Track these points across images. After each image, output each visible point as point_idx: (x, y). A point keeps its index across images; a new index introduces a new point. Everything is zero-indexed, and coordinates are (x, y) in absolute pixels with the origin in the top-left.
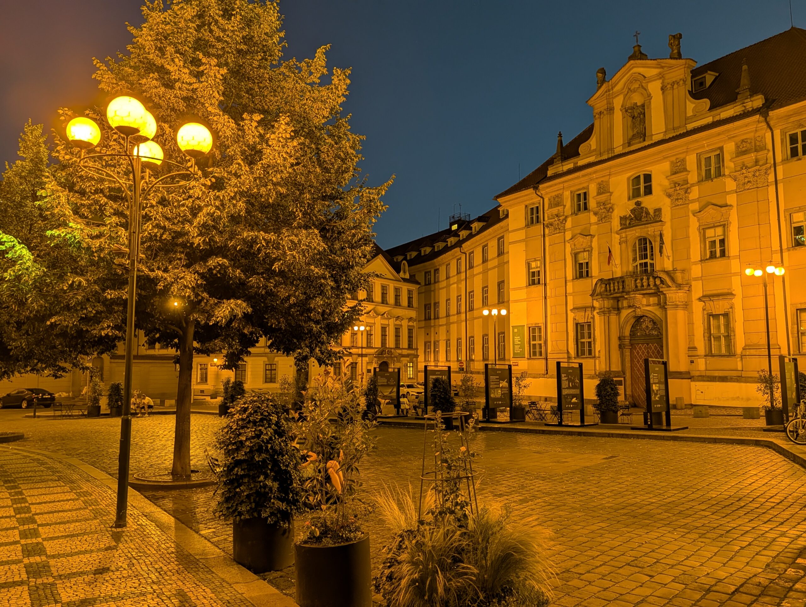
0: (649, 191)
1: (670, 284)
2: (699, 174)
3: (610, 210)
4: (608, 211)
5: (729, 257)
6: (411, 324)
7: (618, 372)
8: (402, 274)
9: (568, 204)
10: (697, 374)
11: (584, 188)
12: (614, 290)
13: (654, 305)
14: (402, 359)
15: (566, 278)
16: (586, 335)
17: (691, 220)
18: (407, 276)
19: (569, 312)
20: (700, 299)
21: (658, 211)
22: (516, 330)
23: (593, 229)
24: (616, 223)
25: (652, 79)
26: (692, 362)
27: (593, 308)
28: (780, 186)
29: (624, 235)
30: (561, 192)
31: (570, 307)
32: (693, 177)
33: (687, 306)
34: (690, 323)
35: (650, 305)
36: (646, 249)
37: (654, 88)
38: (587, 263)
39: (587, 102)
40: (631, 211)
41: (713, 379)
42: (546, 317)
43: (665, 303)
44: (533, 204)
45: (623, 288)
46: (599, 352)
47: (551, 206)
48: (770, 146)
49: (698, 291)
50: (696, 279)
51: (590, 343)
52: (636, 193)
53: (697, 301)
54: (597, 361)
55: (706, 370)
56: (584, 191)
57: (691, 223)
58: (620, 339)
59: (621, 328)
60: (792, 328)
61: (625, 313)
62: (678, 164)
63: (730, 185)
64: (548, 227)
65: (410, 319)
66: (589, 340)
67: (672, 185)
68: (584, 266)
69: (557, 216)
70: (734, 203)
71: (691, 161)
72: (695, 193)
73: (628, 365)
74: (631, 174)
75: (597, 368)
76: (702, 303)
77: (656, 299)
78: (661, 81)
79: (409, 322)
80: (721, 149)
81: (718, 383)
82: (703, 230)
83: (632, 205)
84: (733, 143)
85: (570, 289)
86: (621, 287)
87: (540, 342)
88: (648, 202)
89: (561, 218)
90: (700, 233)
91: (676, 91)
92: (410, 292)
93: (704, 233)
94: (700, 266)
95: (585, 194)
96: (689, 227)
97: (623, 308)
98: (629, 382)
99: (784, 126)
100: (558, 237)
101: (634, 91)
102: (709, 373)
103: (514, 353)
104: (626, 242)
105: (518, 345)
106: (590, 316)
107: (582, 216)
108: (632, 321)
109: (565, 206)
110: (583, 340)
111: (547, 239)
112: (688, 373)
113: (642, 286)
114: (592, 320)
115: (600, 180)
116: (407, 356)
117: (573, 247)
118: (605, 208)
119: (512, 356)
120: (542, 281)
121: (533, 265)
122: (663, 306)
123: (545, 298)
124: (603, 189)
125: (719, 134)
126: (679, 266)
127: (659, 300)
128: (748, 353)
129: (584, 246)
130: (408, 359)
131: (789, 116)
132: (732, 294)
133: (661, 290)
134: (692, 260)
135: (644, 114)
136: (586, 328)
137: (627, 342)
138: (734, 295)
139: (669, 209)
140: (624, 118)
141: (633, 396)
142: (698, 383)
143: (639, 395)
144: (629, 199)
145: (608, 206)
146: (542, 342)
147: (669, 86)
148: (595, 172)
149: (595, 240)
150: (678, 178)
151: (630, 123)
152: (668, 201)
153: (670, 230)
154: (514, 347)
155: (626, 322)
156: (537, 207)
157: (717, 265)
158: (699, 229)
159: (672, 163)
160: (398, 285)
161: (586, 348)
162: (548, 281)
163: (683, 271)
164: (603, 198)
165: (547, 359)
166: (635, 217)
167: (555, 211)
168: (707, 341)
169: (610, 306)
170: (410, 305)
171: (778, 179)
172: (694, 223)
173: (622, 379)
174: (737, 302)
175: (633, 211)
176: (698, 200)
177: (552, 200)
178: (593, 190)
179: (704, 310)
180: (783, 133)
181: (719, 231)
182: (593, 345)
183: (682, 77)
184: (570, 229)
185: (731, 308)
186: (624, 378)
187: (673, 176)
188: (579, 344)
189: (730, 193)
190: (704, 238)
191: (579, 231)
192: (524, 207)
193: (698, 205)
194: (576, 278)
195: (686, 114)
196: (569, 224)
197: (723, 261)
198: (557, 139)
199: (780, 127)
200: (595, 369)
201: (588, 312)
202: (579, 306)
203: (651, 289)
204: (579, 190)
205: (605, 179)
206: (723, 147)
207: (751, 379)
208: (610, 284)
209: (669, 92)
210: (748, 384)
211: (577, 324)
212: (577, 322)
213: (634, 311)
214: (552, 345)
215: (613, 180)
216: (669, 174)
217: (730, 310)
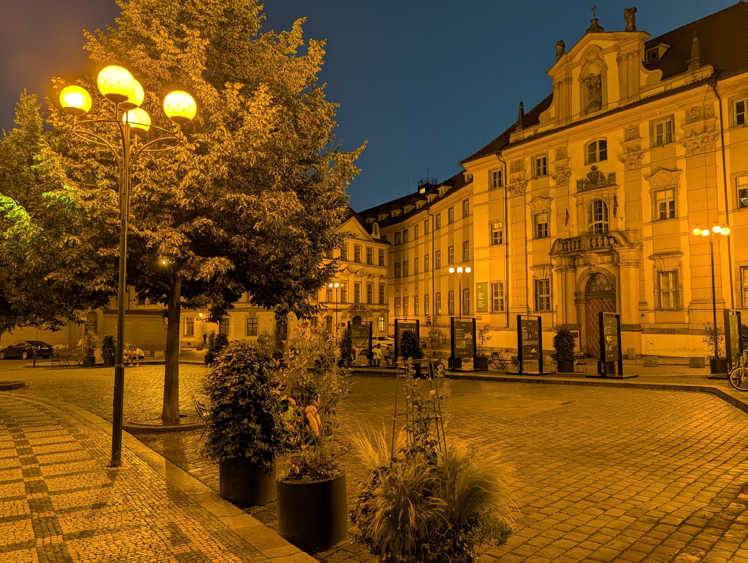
0: (604, 156)
1: (623, 243)
2: (651, 141)
3: (568, 174)
4: (566, 175)
5: (678, 218)
6: (382, 281)
7: (574, 325)
8: (373, 235)
9: (529, 169)
10: (647, 326)
11: (543, 154)
12: (571, 249)
13: (608, 263)
14: (374, 313)
15: (526, 238)
16: (545, 291)
17: (643, 183)
18: (378, 237)
19: (529, 270)
20: (650, 258)
21: (613, 175)
22: (479, 287)
23: (552, 193)
24: (573, 187)
25: (608, 51)
26: (643, 316)
27: (551, 266)
28: (727, 152)
29: (580, 198)
30: (521, 157)
31: (530, 265)
32: (645, 144)
33: (638, 264)
34: (642, 279)
35: (604, 263)
36: (601, 211)
37: (610, 59)
38: (546, 224)
39: (547, 73)
40: (588, 175)
41: (662, 331)
42: (507, 274)
43: (619, 261)
44: (496, 169)
45: (579, 247)
46: (557, 306)
47: (512, 171)
48: (718, 114)
49: (649, 249)
50: (647, 239)
51: (548, 298)
52: (592, 159)
53: (648, 260)
54: (555, 315)
55: (656, 323)
56: (544, 157)
57: (643, 186)
58: (576, 294)
59: (577, 285)
60: (736, 284)
61: (581, 270)
62: (632, 131)
63: (681, 150)
64: (509, 190)
65: (381, 277)
66: (547, 296)
67: (626, 151)
68: (543, 227)
69: (518, 180)
70: (684, 168)
71: (644, 128)
72: (647, 158)
73: (583, 318)
74: (588, 140)
75: (555, 321)
76: (653, 262)
77: (610, 257)
78: (616, 52)
79: (380, 279)
80: (672, 116)
81: (666, 335)
82: (654, 193)
83: (588, 169)
84: (684, 112)
85: (530, 248)
86: (577, 246)
87: (502, 298)
88: (604, 167)
89: (522, 182)
90: (651, 195)
91: (630, 62)
92: (381, 251)
93: (655, 196)
94: (651, 227)
95: (544, 159)
96: (641, 190)
97: (579, 266)
98: (584, 334)
99: (731, 95)
100: (519, 200)
101: (592, 62)
102: (658, 326)
103: (478, 308)
104: (582, 204)
105: (481, 300)
106: (549, 273)
107: (542, 180)
108: (588, 278)
109: (525, 171)
110: (541, 296)
111: (509, 201)
112: (639, 326)
113: (597, 245)
114: (550, 277)
115: (558, 147)
116: (379, 311)
117: (533, 209)
118: (563, 173)
119: (475, 310)
120: (504, 241)
121: (496, 226)
122: (616, 264)
123: (507, 257)
124: (561, 155)
125: (670, 103)
126: (632, 227)
127: (613, 258)
128: (694, 308)
129: (543, 208)
130: (380, 314)
131: (736, 86)
132: (680, 253)
133: (614, 249)
134: (644, 221)
135: (600, 84)
136: (544, 284)
137: (582, 297)
138: (682, 254)
139: (623, 173)
140: (581, 87)
141: (587, 347)
142: (648, 336)
143: (593, 346)
144: (585, 164)
145: (566, 171)
146: (504, 298)
147: (624, 58)
148: (553, 139)
149: (553, 202)
150: (631, 144)
151: (587, 92)
152: (621, 166)
153: (624, 193)
154: (477, 302)
155: (582, 278)
156: (500, 172)
157: (667, 226)
158: (650, 192)
159: (626, 130)
160: (370, 245)
161: (545, 303)
162: (509, 241)
163: (635, 231)
164: (561, 163)
165: (508, 313)
166: (591, 181)
167: (516, 175)
168: (656, 296)
169: (567, 264)
170: (381, 264)
171: (725, 145)
172: (646, 187)
173: (578, 331)
174: (685, 260)
175: (589, 175)
176: (649, 165)
177: (514, 165)
178: (552, 156)
179: (654, 267)
180: (730, 102)
181: (670, 193)
182: (551, 301)
183: (636, 48)
184: (530, 193)
185: (680, 265)
186: (580, 330)
187: (627, 143)
188: (538, 299)
189: (680, 158)
190: (655, 200)
191: (538, 195)
192: (487, 172)
193: (649, 170)
194: (536, 238)
195: (639, 84)
196: (529, 188)
197: (672, 222)
198: (519, 108)
199: (728, 96)
200: (553, 323)
201: (547, 270)
202: (539, 264)
203: (605, 248)
204: (539, 156)
205: (563, 145)
206: (674, 115)
207: (697, 332)
208: (567, 244)
209: (624, 63)
210: (694, 336)
211: (536, 281)
212: (536, 279)
213: (589, 269)
214: (513, 300)
215: (571, 146)
216: (623, 140)
217: (679, 267)
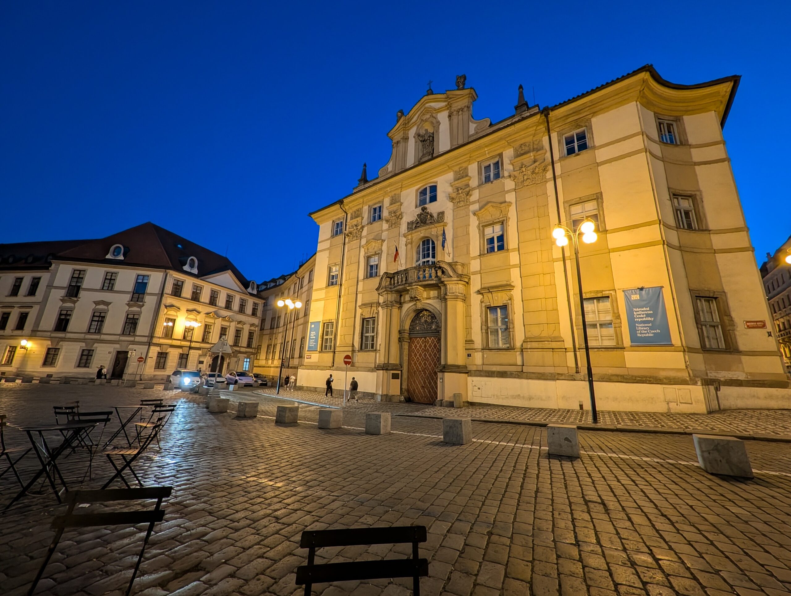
0: (434, 199)
1: (451, 274)
2: (480, 179)
3: (399, 217)
4: (398, 218)
5: (508, 250)
6: (252, 328)
7: (396, 365)
8: (249, 290)
9: (366, 215)
10: (474, 368)
11: (379, 202)
12: (398, 282)
13: (434, 298)
14: (239, 355)
15: (358, 278)
16: (370, 329)
17: (471, 220)
18: (255, 292)
19: (358, 308)
20: (479, 292)
21: (441, 214)
22: (313, 326)
23: (384, 235)
24: (404, 228)
25: (439, 110)
26: (469, 355)
27: (378, 304)
28: (559, 181)
29: (410, 237)
30: (360, 206)
31: (359, 303)
32: (474, 182)
33: (465, 299)
34: (468, 315)
35: (429, 298)
36: (428, 250)
37: (443, 117)
38: (377, 265)
39: (387, 134)
40: (418, 215)
41: (490, 374)
42: (338, 313)
43: (446, 294)
44: (339, 219)
45: (406, 280)
46: (380, 345)
47: (352, 218)
48: (547, 147)
49: (476, 284)
50: (475, 273)
51: (373, 337)
52: (423, 202)
53: (475, 294)
54: (378, 354)
55: (483, 364)
56: (379, 205)
57: (471, 222)
58: (400, 332)
59: (402, 322)
60: (576, 319)
61: (406, 307)
62: (461, 172)
63: (509, 184)
64: (348, 236)
65: (252, 325)
66: (373, 334)
67: (455, 190)
68: (374, 268)
69: (356, 226)
70: (514, 201)
71: (473, 169)
72: (475, 195)
73: (406, 358)
74: (419, 186)
75: (377, 362)
76: (480, 296)
77: (436, 292)
78: (448, 111)
79: (251, 326)
80: (501, 155)
81: (496, 379)
82: (482, 227)
83: (419, 211)
84: (512, 149)
85: (360, 288)
86: (404, 279)
87: (331, 337)
88: (433, 208)
89: (359, 227)
90: (479, 229)
91: (460, 117)
92: (255, 304)
93: (483, 230)
94: (479, 260)
95: (380, 207)
96: (469, 225)
97: (405, 302)
98: (405, 376)
99: (561, 128)
100: (355, 243)
101: (426, 121)
102: (486, 368)
103: (309, 347)
104: (411, 243)
105: (313, 339)
106: (375, 311)
107: (376, 224)
108: (412, 315)
109: (363, 218)
110: (367, 335)
111: (346, 246)
112: (465, 367)
113: (425, 277)
114: (376, 315)
115: (393, 193)
116: (245, 353)
117: (366, 251)
118: (396, 216)
119: (307, 349)
120: (339, 283)
121: (334, 269)
122: (443, 299)
123: (340, 297)
124: (395, 200)
125: (501, 139)
126: (460, 260)
127: (439, 294)
128: (529, 346)
129: (376, 249)
130: (246, 355)
131: (567, 116)
132: (510, 285)
133: (442, 279)
134: (471, 256)
135: (433, 137)
136: (371, 322)
137: (406, 335)
138: (514, 287)
139: (451, 212)
140: (416, 142)
141: (408, 391)
142: (475, 379)
143: (414, 390)
144: (416, 207)
145: (398, 214)
146: (333, 337)
147: (455, 113)
148: (389, 186)
149: (385, 244)
150: (461, 183)
151: (421, 147)
152: (450, 205)
153: (452, 230)
154: (309, 341)
155: (407, 315)
156: (342, 222)
157: (497, 258)
158: (478, 227)
159: (455, 172)
160: (244, 297)
161: (370, 342)
162: (343, 282)
163: (463, 265)
164: (394, 207)
165: (334, 352)
166: (421, 220)
167: (354, 222)
168: (484, 334)
169: (393, 299)
170: (254, 314)
171: (556, 174)
172: (474, 222)
173: (400, 372)
174: (516, 293)
175: (419, 216)
176: (478, 201)
177: (354, 214)
178: (387, 201)
179: (482, 302)
180: (560, 135)
181: (498, 228)
182: (375, 339)
183: (466, 104)
184: (366, 237)
185: (510, 299)
186: (401, 371)
187: (456, 182)
188: (364, 338)
189: (509, 191)
190: (482, 234)
191: (372, 237)
192: (331, 222)
193: (478, 206)
194: (367, 278)
195: (469, 133)
196: (365, 233)
197: (502, 254)
198: (363, 168)
199: (557, 130)
200: (375, 362)
201: (374, 308)
202: (367, 302)
203: (433, 280)
204: (375, 204)
205: (397, 192)
206: (502, 153)
207: (533, 375)
208: (394, 277)
209: (455, 118)
210: (530, 381)
211: (363, 319)
212: (363, 317)
213: (414, 304)
214: (341, 339)
215: (404, 193)
216: (453, 181)
217: (509, 301)
